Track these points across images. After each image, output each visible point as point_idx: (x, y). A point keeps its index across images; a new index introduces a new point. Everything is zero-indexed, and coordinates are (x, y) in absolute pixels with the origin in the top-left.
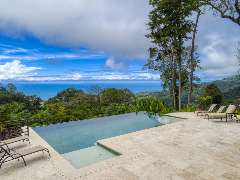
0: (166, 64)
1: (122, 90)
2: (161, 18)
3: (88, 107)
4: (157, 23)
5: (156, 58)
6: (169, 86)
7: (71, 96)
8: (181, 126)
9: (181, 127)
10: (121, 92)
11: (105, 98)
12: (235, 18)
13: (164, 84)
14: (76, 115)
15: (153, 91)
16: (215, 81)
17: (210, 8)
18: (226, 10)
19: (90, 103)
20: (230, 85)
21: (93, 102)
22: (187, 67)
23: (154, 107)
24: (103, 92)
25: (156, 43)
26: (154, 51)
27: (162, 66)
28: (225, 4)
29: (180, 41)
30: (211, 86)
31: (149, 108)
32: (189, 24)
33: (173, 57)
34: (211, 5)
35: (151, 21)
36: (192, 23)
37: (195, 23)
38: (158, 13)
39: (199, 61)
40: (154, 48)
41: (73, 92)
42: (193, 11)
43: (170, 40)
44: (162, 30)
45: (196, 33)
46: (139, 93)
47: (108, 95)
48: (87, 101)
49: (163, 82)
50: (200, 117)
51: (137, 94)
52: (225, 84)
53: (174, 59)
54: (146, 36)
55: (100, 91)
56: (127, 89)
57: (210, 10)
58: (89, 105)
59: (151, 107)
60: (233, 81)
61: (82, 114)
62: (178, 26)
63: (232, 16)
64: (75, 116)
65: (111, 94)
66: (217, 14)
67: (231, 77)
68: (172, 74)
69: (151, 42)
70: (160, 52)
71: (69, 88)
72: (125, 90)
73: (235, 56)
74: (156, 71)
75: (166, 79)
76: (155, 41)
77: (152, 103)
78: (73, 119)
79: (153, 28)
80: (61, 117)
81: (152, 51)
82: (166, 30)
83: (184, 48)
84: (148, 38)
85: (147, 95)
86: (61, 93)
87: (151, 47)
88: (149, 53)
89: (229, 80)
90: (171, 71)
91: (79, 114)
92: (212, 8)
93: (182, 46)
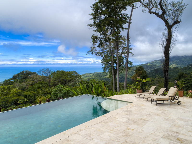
0: (106, 51)
1: (70, 72)
2: (101, 10)
3: (39, 88)
4: (98, 14)
5: (98, 45)
6: (108, 68)
7: (26, 78)
8: (126, 113)
9: (127, 115)
10: (69, 74)
11: (55, 79)
12: (159, 14)
13: (104, 67)
14: (26, 95)
15: (96, 72)
16: (141, 65)
17: (141, 5)
18: (152, 8)
19: (42, 83)
20: (151, 68)
21: (44, 82)
22: (122, 53)
23: (97, 89)
24: (54, 74)
25: (98, 32)
26: (96, 39)
27: (102, 52)
28: (152, 3)
29: (117, 30)
30: (139, 68)
31: (92, 90)
32: (124, 16)
33: (111, 45)
34: (141, 3)
35: (93, 12)
36: (128, 16)
37: (130, 17)
38: (99, 5)
39: (131, 49)
40: (96, 36)
41: (27, 74)
42: (128, 6)
43: (109, 30)
44: (103, 20)
45: (130, 24)
46: (85, 74)
47: (57, 77)
48: (39, 82)
49: (103, 65)
50: (142, 99)
51: (83, 75)
52: (148, 67)
53: (112, 46)
54: (89, 25)
55: (51, 73)
56: (74, 71)
57: (140, 7)
58: (41, 86)
59: (94, 90)
60: (153, 65)
61: (32, 95)
62: (116, 18)
63: (157, 12)
64: (25, 97)
65: (60, 76)
66: (145, 11)
67: (152, 62)
68: (111, 59)
69: (94, 31)
70: (101, 39)
71: (23, 71)
72: (73, 72)
73: (160, 44)
74: (97, 56)
75: (106, 63)
76: (97, 30)
77: (94, 85)
78: (22, 100)
79: (95, 18)
80: (10, 98)
81: (95, 39)
82: (106, 21)
83: (121, 36)
84: (91, 27)
85: (91, 76)
86: (16, 75)
87: (93, 35)
88: (92, 40)
89: (150, 64)
90: (109, 56)
91: (29, 95)
92: (142, 6)
93: (119, 34)
